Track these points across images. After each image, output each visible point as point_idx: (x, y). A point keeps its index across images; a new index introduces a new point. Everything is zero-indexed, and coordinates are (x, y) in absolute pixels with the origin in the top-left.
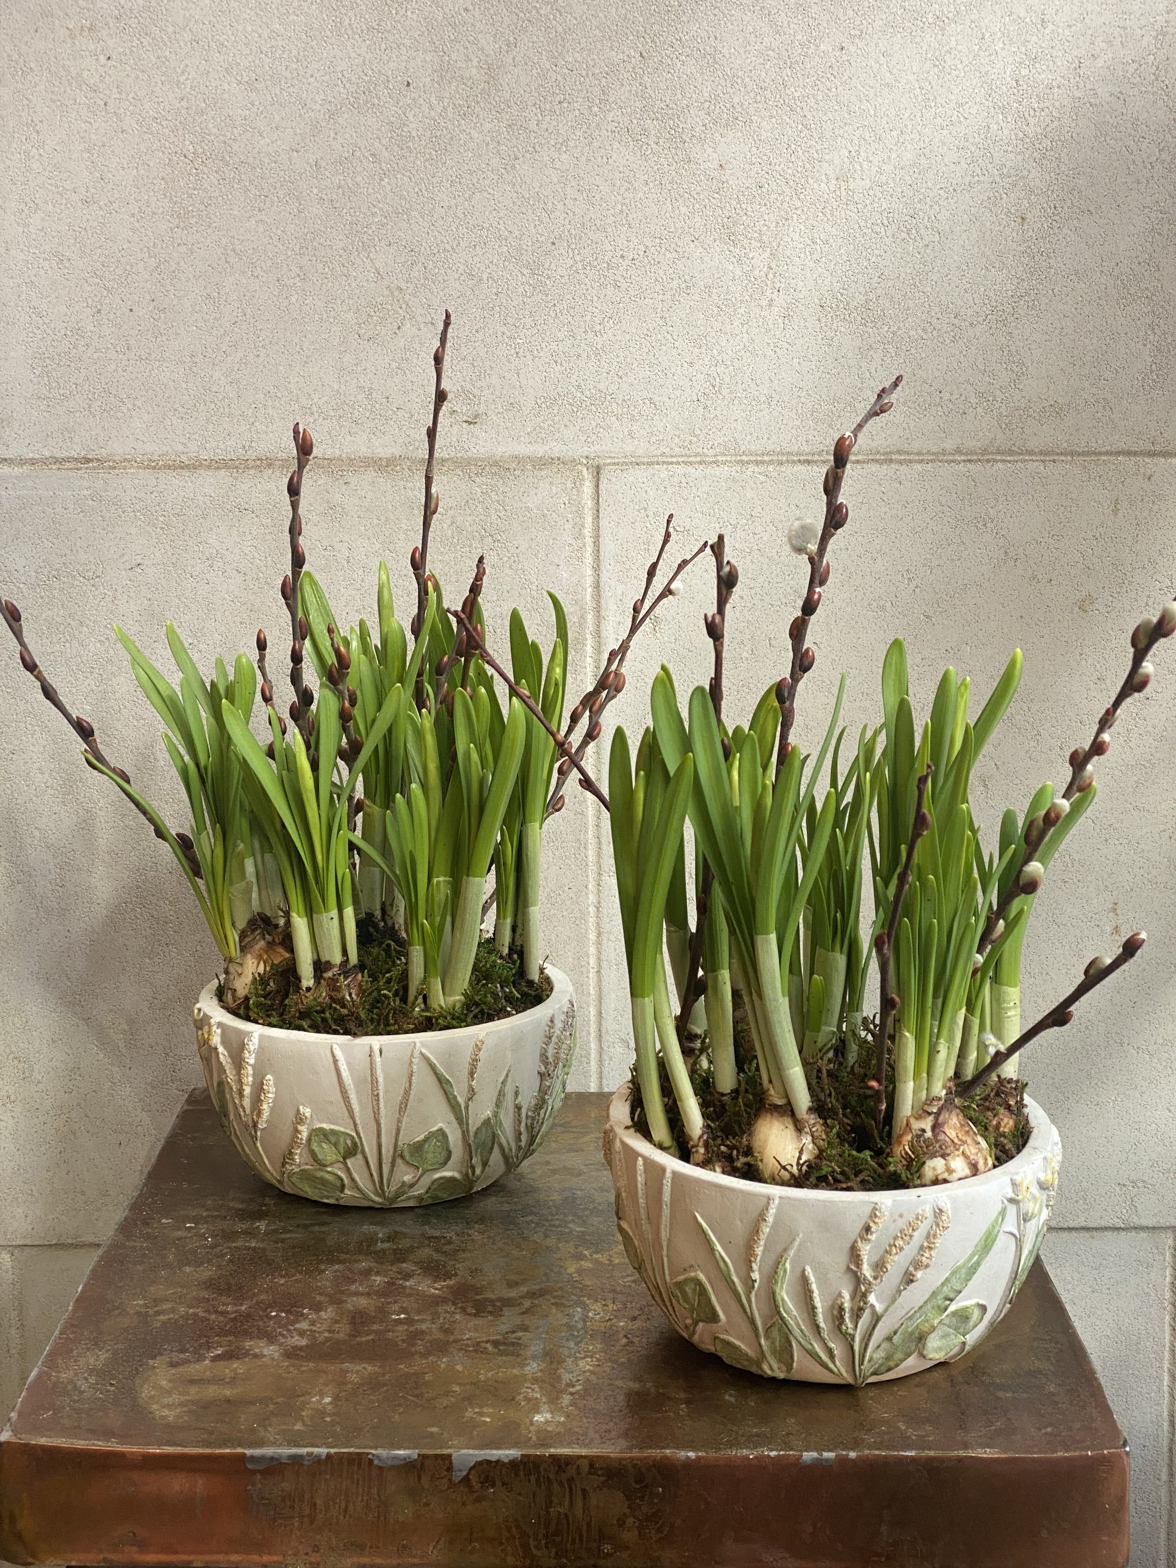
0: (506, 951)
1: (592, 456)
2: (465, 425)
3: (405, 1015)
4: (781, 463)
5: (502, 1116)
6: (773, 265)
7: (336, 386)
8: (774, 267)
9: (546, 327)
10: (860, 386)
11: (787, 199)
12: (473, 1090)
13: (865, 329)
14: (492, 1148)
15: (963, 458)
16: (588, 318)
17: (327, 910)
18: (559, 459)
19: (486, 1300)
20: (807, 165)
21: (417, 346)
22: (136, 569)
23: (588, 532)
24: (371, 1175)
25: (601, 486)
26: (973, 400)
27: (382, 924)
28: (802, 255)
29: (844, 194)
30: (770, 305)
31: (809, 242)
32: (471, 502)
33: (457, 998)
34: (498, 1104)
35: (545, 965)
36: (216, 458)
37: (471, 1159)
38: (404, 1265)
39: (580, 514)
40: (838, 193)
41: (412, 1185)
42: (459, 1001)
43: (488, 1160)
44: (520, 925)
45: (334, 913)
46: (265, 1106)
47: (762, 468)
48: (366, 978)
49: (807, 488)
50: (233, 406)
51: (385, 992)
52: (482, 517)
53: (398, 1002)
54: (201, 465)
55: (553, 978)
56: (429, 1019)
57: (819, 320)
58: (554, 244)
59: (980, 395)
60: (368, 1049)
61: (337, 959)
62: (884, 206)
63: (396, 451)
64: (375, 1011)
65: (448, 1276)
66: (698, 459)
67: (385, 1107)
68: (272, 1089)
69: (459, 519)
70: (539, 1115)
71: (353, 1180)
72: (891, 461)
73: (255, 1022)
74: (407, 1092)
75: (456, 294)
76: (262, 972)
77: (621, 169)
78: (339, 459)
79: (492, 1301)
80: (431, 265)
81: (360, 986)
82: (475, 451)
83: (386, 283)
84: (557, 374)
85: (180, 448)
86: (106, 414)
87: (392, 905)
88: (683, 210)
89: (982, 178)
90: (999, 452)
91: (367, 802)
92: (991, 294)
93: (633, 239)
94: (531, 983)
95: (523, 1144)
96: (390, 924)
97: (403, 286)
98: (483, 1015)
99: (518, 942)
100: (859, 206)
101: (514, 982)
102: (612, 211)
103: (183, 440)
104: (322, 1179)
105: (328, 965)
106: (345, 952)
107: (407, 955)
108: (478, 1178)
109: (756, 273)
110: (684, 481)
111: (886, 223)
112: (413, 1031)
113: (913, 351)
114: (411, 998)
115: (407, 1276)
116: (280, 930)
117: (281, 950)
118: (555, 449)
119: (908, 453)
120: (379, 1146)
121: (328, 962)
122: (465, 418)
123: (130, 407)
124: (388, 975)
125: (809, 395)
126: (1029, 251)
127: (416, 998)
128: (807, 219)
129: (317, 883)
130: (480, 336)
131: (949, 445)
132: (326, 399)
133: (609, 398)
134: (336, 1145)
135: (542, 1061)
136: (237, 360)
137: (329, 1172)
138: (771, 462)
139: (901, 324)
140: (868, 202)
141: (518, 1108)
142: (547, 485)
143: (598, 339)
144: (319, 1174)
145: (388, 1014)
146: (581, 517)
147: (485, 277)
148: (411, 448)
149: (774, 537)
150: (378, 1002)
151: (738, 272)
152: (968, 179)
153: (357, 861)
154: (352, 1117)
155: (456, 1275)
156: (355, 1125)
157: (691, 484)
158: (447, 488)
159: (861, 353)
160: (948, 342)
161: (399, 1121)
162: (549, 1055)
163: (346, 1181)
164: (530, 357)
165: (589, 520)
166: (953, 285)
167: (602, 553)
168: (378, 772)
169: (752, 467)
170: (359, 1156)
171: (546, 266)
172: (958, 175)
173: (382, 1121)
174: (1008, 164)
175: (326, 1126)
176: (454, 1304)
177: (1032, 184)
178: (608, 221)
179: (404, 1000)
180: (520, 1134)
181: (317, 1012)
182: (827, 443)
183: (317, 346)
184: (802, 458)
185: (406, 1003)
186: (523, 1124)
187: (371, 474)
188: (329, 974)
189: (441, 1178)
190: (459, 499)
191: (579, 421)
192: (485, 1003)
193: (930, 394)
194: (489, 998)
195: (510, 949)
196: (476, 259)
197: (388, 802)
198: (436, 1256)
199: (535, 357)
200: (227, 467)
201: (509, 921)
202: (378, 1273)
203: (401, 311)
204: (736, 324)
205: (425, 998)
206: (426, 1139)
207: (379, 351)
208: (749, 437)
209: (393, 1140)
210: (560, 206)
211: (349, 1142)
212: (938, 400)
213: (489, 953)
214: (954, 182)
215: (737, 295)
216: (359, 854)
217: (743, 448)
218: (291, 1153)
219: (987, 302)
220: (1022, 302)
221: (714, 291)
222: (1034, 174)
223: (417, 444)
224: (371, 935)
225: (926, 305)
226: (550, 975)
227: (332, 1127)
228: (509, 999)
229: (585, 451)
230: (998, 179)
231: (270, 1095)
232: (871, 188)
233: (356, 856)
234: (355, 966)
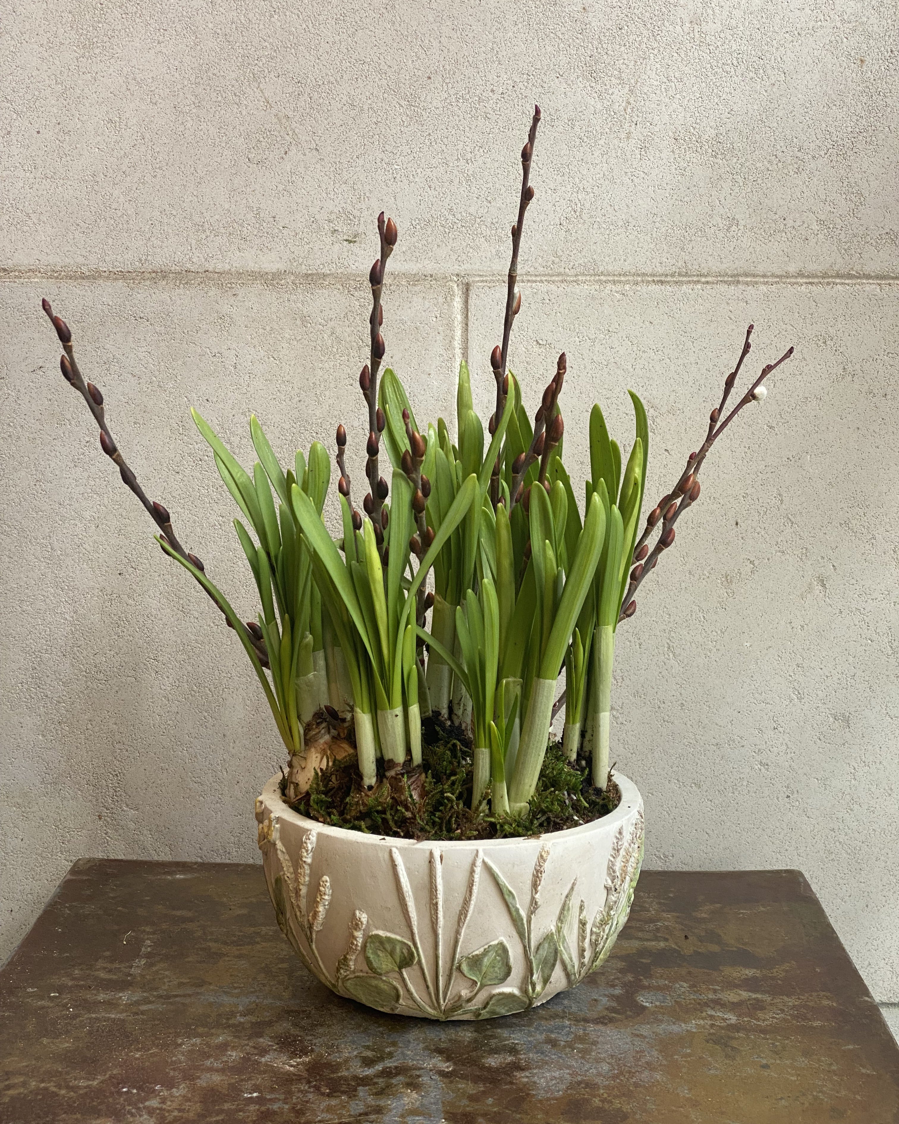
0: (574, 756)
1: (463, 273)
2: (345, 243)
3: (469, 820)
4: (636, 283)
5: (565, 931)
6: (631, 100)
7: (227, 206)
8: (632, 102)
9: (421, 155)
10: (710, 212)
11: (645, 40)
12: (536, 903)
13: (716, 161)
14: (554, 965)
15: (805, 280)
16: (460, 146)
17: (391, 707)
18: (431, 276)
19: (341, 1078)
20: (664, 9)
21: (301, 170)
22: (38, 372)
23: (457, 343)
24: (428, 987)
25: (470, 301)
26: (815, 227)
27: (449, 723)
28: (658, 92)
29: (697, 36)
30: (628, 138)
31: (665, 80)
32: (349, 314)
33: (523, 805)
34: (561, 919)
35: (613, 772)
36: (115, 270)
37: (532, 975)
38: (261, 1040)
39: (450, 327)
40: (692, 35)
41: (469, 1000)
42: (526, 807)
43: (549, 976)
44: (589, 731)
45: (399, 710)
46: (321, 909)
47: (619, 287)
48: (430, 779)
49: (660, 306)
50: (131, 222)
51: (449, 794)
52: (360, 328)
53: (461, 806)
54: (100, 276)
55: (621, 787)
56: (493, 825)
57: (673, 152)
58: (429, 78)
59: (821, 222)
60: (427, 854)
61: (400, 757)
62: (734, 48)
63: (281, 266)
64: (438, 814)
65: (304, 1052)
66: (560, 278)
67: (444, 918)
68: (329, 891)
69: (338, 330)
70: (604, 930)
71: (408, 991)
72: (738, 282)
73: (317, 819)
74: (466, 902)
75: (338, 123)
76: (324, 768)
77: (493, 11)
78: (228, 273)
79: (345, 1079)
80: (316, 96)
81: (423, 787)
82: (354, 267)
83: (274, 111)
84: (431, 198)
85: (80, 260)
86: (13, 228)
87: (459, 704)
88: (549, 49)
89: (824, 24)
90: (838, 276)
91: (438, 598)
92: (832, 130)
93: (502, 74)
94: (598, 791)
95: (586, 960)
96: (457, 723)
97: (290, 114)
98: (549, 823)
99: (587, 748)
100: (711, 48)
101: (581, 790)
102: (483, 49)
103: (85, 254)
104: (376, 987)
105: (391, 764)
106: (409, 751)
107: (472, 756)
108: (538, 995)
109: (616, 107)
110: (546, 297)
111: (735, 63)
112: (476, 838)
113: (760, 181)
114: (475, 802)
115: (263, 1052)
116: (346, 725)
117: (345, 746)
118: (429, 267)
119: (754, 276)
120: (436, 957)
121: (391, 761)
122: (346, 237)
123: (36, 221)
124: (453, 778)
125: (663, 220)
126: (867, 90)
127: (480, 803)
128: (663, 59)
129: (382, 677)
130: (361, 162)
131: (792, 268)
132: (217, 217)
133: (478, 220)
134: (392, 954)
135: (609, 874)
136: (136, 179)
137: (384, 981)
138: (627, 282)
139: (749, 156)
140: (719, 44)
141: (583, 924)
142: (420, 300)
143: (470, 166)
144: (374, 982)
145: (451, 817)
146: (452, 330)
147: (366, 107)
148: (295, 264)
149: (629, 351)
150: (442, 804)
151: (599, 106)
152: (811, 24)
153: (426, 659)
154: (410, 926)
155: (312, 1051)
156: (412, 934)
157: (553, 301)
158: (328, 300)
159: (712, 183)
160: (792, 173)
161: (458, 933)
162: (617, 868)
163: (401, 992)
164: (406, 182)
165: (458, 333)
166: (797, 121)
167: (470, 364)
168: (449, 567)
169: (609, 286)
170: (416, 967)
171: (422, 99)
172: (803, 20)
173: (440, 931)
174: (849, 11)
175: (381, 933)
176: (309, 1082)
177: (870, 30)
178: (480, 58)
179: (468, 803)
180: (584, 950)
181: (378, 812)
182: (679, 265)
183: (210, 168)
184: (656, 279)
185: (469, 807)
186: (587, 940)
187: (258, 286)
188: (391, 773)
189: (500, 994)
190: (338, 311)
191: (451, 241)
192: (551, 811)
193: (775, 221)
194: (556, 807)
195: (578, 754)
196: (358, 91)
197: (459, 598)
198: (294, 1031)
199: (410, 182)
200: (124, 278)
201: (578, 726)
202: (234, 1048)
203: (287, 138)
204: (596, 155)
205: (489, 802)
206: (486, 953)
207: (267, 174)
208: (608, 259)
209: (451, 950)
210: (436, 44)
211: (405, 951)
212: (782, 226)
213: (558, 758)
214: (799, 26)
215: (598, 128)
216: (427, 650)
217: (601, 269)
218: (345, 959)
219: (828, 137)
220: (861, 138)
221: (577, 123)
222: (873, 20)
223: (301, 260)
224: (437, 733)
225: (772, 139)
226: (617, 783)
227: (389, 935)
228: (576, 807)
229: (456, 269)
230: (839, 25)
231: (326, 897)
232: (722, 31)
233: (425, 653)
234: (418, 766)
